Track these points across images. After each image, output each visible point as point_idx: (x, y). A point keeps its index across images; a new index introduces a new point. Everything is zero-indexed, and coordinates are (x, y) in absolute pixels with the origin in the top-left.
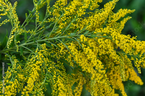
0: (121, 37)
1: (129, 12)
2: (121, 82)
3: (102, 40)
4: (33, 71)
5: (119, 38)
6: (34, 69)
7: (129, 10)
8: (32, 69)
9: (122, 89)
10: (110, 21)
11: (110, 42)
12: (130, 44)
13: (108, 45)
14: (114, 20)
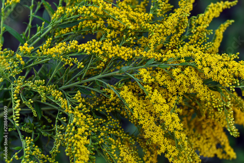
0: (212, 60)
1: (227, 5)
2: (222, 130)
3: (179, 70)
4: (79, 148)
5: (208, 63)
6: (79, 143)
7: (227, 3)
8: (75, 144)
9: (225, 143)
10: (195, 30)
11: (194, 72)
12: (229, 70)
13: (192, 78)
14: (201, 27)
